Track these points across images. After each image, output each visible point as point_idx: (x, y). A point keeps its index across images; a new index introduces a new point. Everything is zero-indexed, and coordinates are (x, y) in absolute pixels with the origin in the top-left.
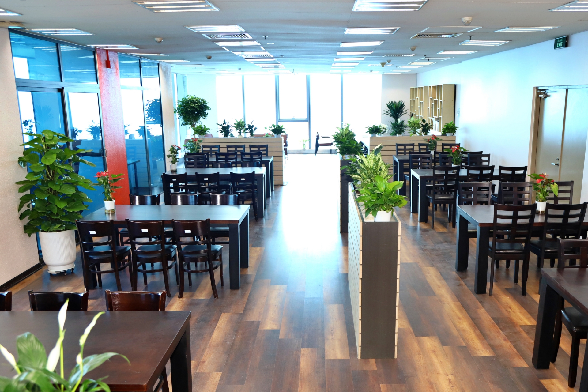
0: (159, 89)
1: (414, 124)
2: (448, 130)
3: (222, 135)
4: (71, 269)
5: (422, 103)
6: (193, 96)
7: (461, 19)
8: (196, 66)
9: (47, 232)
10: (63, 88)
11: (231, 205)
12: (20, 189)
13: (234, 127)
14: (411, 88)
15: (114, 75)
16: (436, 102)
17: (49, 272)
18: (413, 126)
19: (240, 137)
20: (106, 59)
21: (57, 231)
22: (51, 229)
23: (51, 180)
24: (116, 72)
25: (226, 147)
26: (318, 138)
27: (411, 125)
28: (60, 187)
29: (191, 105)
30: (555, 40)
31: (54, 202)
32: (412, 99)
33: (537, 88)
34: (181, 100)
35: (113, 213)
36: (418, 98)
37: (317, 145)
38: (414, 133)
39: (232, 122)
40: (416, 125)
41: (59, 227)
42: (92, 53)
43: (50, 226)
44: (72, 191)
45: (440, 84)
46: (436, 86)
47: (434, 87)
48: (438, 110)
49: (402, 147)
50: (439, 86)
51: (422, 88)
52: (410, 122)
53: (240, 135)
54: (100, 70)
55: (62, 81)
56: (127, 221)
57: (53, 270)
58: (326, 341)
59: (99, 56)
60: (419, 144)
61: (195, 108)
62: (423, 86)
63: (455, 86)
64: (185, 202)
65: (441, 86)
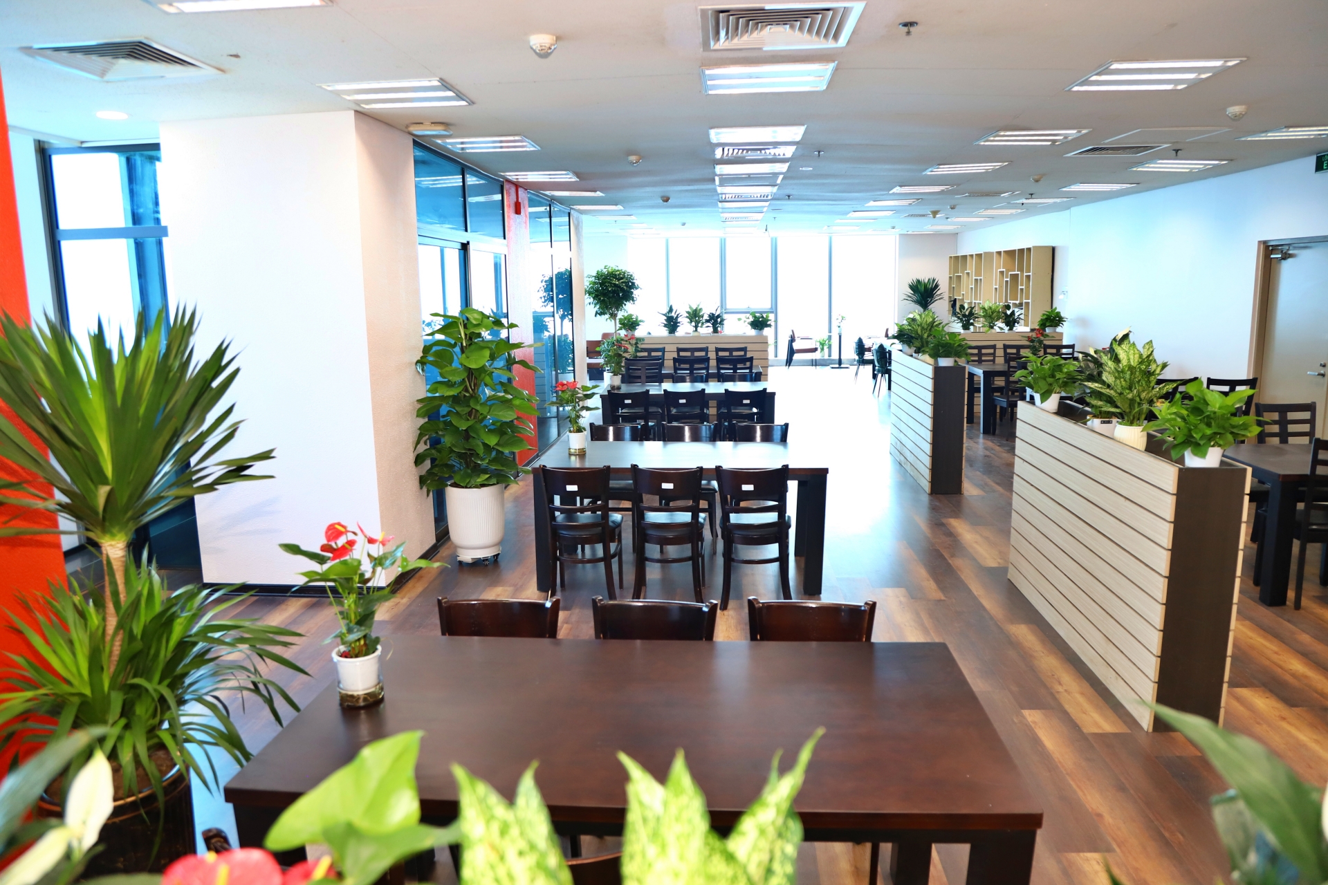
0: (570, 254)
1: (993, 313)
2: (1050, 322)
3: (664, 332)
4: (494, 556)
5: (981, 279)
6: (614, 268)
7: (1225, 109)
8: (616, 219)
9: (466, 487)
10: (468, 243)
11: (777, 443)
12: (419, 410)
13: (687, 317)
14: (951, 257)
15: (524, 225)
16: (1014, 277)
17: (459, 559)
18: (990, 317)
19: (696, 334)
20: (515, 200)
21: (483, 485)
22: (472, 482)
23: (471, 396)
24: (526, 223)
25: (676, 350)
26: (792, 340)
27: (987, 313)
28: (488, 408)
29: (614, 282)
30: (1317, 157)
31: (478, 435)
32: (954, 275)
33: (1265, 242)
34: (595, 275)
35: (582, 454)
36: (968, 274)
37: (791, 352)
38: (992, 327)
39: (682, 310)
40: (995, 314)
41: (487, 479)
42: (499, 189)
43: (470, 476)
44: (511, 415)
45: (1025, 246)
46: (1015, 251)
47: (1011, 253)
48: (1022, 290)
49: (976, 351)
50: (1021, 251)
51: (979, 256)
52: (984, 308)
53: (696, 330)
54: (509, 217)
55: (466, 230)
56: (634, 467)
57: (467, 556)
58: (1057, 696)
59: (509, 194)
60: (1004, 345)
61: (620, 287)
62: (982, 252)
63: (1053, 249)
64: (696, 438)
65: (1029, 249)
